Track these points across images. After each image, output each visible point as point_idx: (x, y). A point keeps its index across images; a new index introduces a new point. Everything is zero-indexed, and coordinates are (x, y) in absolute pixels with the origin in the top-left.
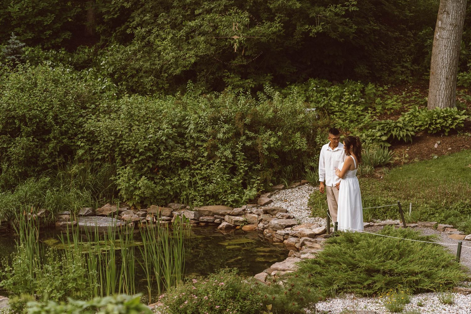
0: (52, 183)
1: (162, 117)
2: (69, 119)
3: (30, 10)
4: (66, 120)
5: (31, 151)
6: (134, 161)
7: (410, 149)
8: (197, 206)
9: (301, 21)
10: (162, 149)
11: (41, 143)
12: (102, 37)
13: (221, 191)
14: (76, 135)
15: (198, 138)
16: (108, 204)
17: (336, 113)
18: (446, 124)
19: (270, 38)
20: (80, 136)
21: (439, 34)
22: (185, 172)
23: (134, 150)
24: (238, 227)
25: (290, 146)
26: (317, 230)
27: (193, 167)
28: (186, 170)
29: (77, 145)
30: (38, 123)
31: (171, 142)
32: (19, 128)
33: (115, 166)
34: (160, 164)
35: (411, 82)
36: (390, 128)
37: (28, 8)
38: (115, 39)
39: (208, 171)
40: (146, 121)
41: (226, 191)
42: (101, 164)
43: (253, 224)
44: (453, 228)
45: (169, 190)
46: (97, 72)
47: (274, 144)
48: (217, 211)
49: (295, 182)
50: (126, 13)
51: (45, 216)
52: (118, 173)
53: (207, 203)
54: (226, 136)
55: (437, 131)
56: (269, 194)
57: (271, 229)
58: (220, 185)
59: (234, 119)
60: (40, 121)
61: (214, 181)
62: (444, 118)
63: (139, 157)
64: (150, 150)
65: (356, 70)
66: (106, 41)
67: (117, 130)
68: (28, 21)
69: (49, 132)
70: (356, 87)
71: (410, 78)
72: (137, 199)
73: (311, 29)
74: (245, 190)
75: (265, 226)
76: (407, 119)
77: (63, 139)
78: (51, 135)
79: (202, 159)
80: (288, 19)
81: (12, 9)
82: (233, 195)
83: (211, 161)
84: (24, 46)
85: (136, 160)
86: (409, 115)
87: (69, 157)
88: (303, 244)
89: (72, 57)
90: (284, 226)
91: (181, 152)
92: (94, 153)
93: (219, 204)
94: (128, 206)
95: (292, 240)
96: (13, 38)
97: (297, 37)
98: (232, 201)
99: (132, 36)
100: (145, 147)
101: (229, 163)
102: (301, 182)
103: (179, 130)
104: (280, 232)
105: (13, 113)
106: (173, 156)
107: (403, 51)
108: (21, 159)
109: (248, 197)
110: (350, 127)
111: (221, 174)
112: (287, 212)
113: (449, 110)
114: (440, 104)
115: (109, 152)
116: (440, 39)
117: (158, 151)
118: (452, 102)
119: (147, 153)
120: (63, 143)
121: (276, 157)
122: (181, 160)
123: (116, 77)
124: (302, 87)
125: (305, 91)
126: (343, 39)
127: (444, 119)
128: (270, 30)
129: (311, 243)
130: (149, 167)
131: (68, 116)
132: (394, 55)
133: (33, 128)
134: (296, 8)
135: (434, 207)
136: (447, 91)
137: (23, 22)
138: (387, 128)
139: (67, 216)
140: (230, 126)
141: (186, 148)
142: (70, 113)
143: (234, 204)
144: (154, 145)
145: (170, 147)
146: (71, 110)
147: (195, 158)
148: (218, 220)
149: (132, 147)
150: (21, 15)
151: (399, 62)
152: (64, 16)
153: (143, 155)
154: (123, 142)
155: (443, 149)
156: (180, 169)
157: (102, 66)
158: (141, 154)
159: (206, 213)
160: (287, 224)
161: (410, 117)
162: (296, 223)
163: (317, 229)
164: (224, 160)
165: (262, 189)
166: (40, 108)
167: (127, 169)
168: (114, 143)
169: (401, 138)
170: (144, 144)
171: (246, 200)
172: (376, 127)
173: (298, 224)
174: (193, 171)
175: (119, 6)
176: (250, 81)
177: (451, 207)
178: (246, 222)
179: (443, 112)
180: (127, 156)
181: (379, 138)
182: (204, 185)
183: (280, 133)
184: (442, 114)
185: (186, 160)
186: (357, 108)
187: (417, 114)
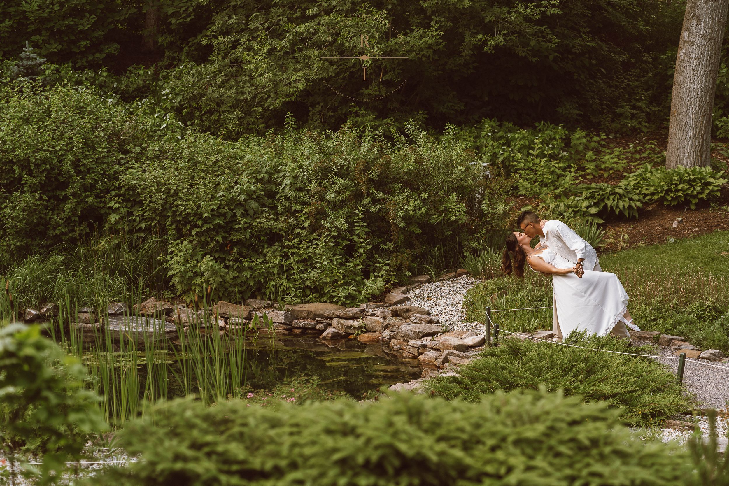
0: (67, 265)
1: (242, 166)
2: (98, 167)
3: (56, 8)
4: (93, 168)
5: (36, 215)
6: (194, 232)
7: (633, 228)
8: (290, 303)
9: (472, 28)
10: (239, 214)
11: (52, 203)
12: (167, 53)
13: (328, 280)
14: (108, 191)
15: (296, 200)
16: (153, 298)
17: (520, 171)
18: (692, 191)
19: (423, 55)
20: (113, 193)
21: (684, 51)
22: (274, 252)
23: (195, 215)
24: (352, 337)
25: (441, 215)
26: (470, 341)
27: (286, 243)
28: (275, 248)
29: (110, 207)
30: (48, 172)
31: (253, 204)
32: (20, 178)
33: (166, 240)
34: (236, 237)
35: (645, 130)
36: (603, 195)
37: (53, 5)
38: (188, 56)
39: (310, 250)
40: (217, 171)
41: (336, 281)
42: (146, 237)
43: (375, 332)
44: (684, 341)
45: (247, 279)
46: (156, 104)
47: (415, 211)
48: (321, 312)
49: (447, 272)
50: (204, 16)
51: (52, 314)
52: (169, 250)
53: (307, 299)
54: (340, 197)
55: (679, 201)
56: (404, 288)
57: (400, 339)
58: (326, 272)
59: (354, 171)
60: (52, 169)
61: (318, 265)
62: (690, 182)
63: (202, 226)
64: (220, 215)
65: (559, 109)
66: (173, 58)
67: (169, 184)
68: (52, 24)
69: (65, 185)
70: (555, 133)
71: (644, 124)
72: (197, 291)
73: (486, 40)
74: (365, 281)
75: (392, 334)
76: (632, 183)
77: (88, 196)
78: (69, 191)
79: (301, 232)
80: (452, 25)
81: (28, 6)
82: (346, 287)
83: (315, 234)
84: (44, 63)
85: (198, 230)
86: (635, 177)
87: (95, 225)
88: (446, 360)
89: (119, 82)
90: (421, 335)
91: (268, 220)
92: (135, 220)
93: (325, 302)
94: (184, 302)
95: (430, 355)
96: (28, 50)
97: (467, 53)
98: (346, 297)
99: (210, 48)
100: (213, 210)
101: (344, 239)
102: (456, 272)
103: (268, 187)
104: (413, 342)
105: (11, 155)
106: (256, 226)
107: (636, 83)
108: (20, 225)
109: (369, 292)
110: (541, 193)
111: (330, 254)
112: (428, 314)
113: (698, 170)
114: (685, 162)
115: (158, 218)
116: (686, 59)
117: (232, 217)
118: (703, 158)
119: (215, 220)
120: (86, 202)
121: (418, 231)
122: (268, 232)
123: (184, 114)
124: (470, 132)
125: (476, 137)
126: (536, 59)
127: (690, 184)
128: (423, 40)
129: (459, 358)
130: (217, 241)
131: (96, 162)
132: (622, 90)
133: (41, 180)
134: (463, 8)
135: (658, 310)
136: (695, 142)
137: (45, 27)
138: (598, 195)
139: (87, 315)
140: (347, 181)
141: (277, 214)
142: (99, 158)
143: (348, 302)
144: (226, 208)
145: (251, 213)
146: (101, 153)
147: (291, 229)
148: (322, 325)
149: (193, 210)
150: (42, 15)
151: (628, 101)
152: (110, 20)
153: (209, 223)
154: (179, 202)
155: (685, 229)
156: (266, 246)
157: (164, 95)
158: (206, 221)
159: (304, 315)
160: (425, 332)
161: (636, 180)
162: (440, 331)
163: (471, 338)
164: (336, 234)
165: (394, 279)
166: (53, 148)
167: (184, 244)
168: (165, 203)
169: (620, 210)
170: (211, 205)
171: (367, 296)
172: (581, 193)
173: (444, 332)
174: (286, 250)
175: (194, 4)
176: (389, 121)
177: (683, 310)
178: (364, 329)
179: (688, 173)
180: (185, 224)
181: (585, 210)
182: (302, 272)
183: (425, 195)
184: (686, 175)
185: (276, 233)
186: (553, 163)
187: (648, 175)
